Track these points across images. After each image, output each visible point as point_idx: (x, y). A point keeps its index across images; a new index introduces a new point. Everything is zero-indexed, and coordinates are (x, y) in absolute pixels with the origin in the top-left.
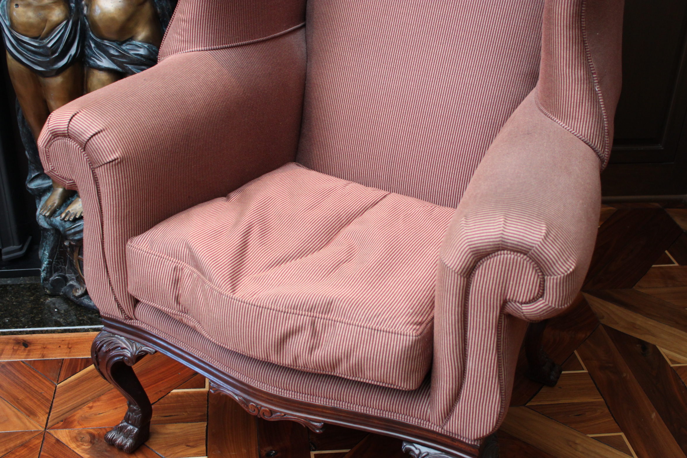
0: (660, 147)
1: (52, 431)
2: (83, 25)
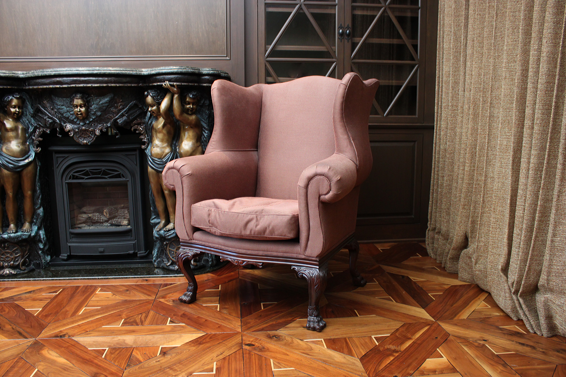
0: (413, 216)
1: (157, 299)
2: (177, 155)
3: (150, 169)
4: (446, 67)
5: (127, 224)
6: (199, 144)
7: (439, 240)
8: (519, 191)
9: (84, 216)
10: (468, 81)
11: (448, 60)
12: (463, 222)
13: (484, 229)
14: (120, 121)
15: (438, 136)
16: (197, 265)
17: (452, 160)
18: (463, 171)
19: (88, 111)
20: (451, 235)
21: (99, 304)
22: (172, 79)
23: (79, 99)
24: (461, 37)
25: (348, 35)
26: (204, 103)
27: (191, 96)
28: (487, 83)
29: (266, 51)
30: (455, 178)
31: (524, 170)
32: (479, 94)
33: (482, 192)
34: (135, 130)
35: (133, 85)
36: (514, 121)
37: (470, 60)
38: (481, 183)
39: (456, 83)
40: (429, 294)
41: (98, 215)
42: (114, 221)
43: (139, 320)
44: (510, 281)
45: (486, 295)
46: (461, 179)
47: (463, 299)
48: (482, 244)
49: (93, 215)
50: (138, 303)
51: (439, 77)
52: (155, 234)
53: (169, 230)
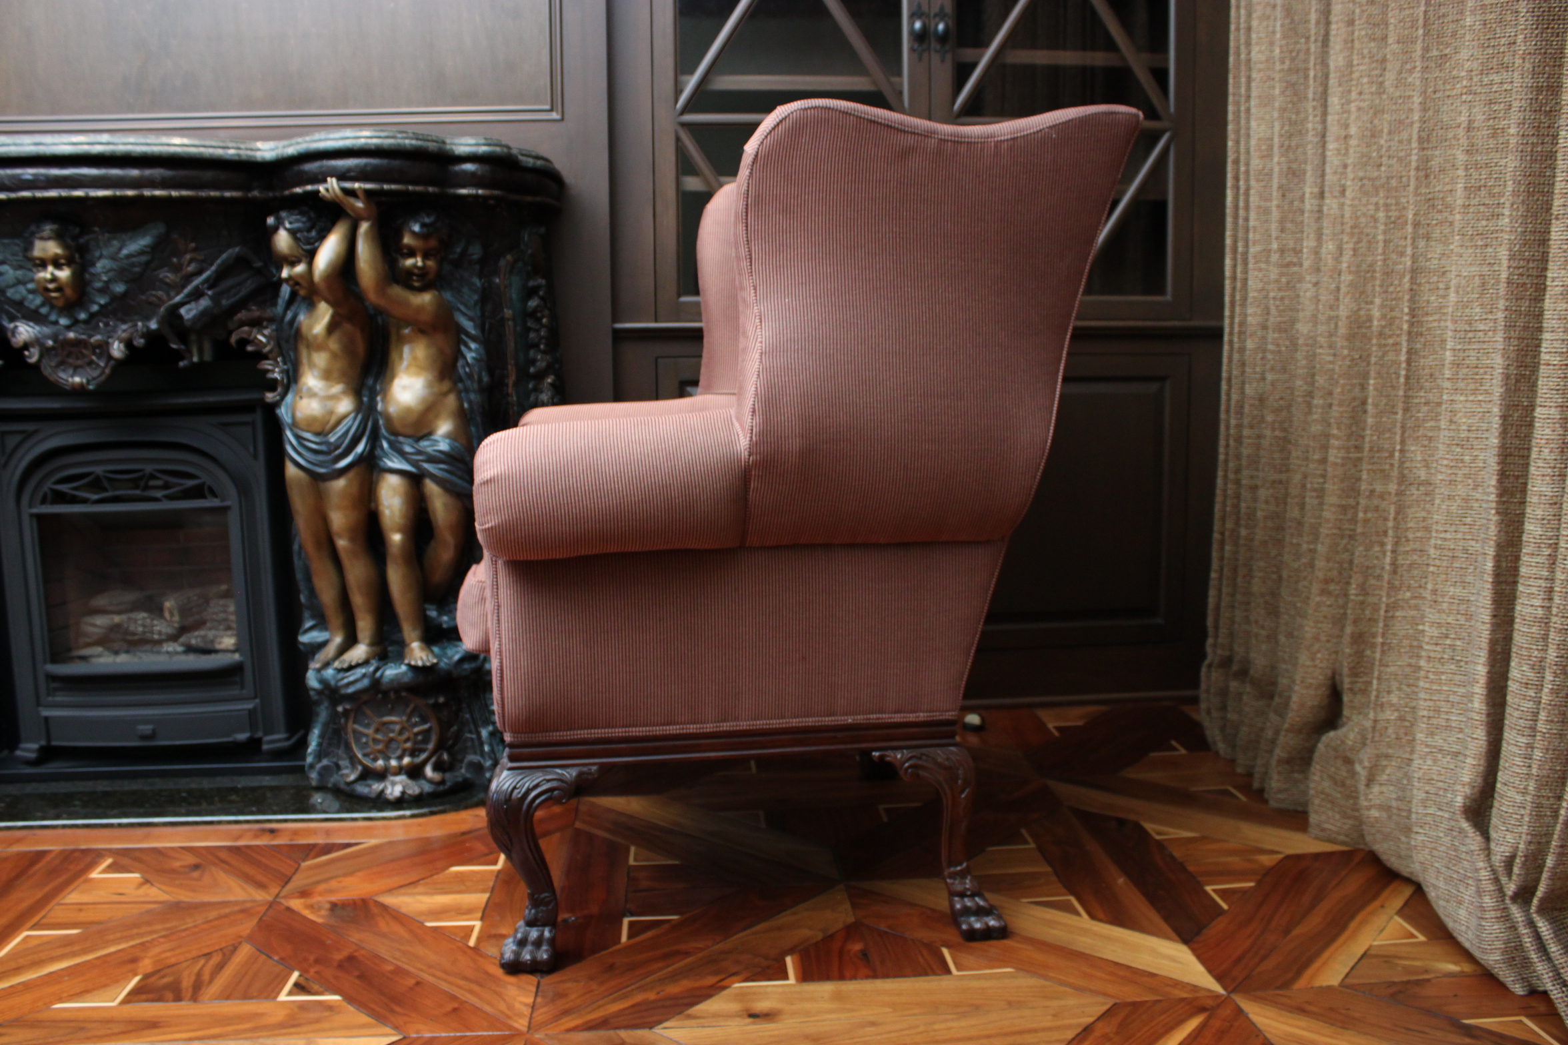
0: (1160, 621)
1: (283, 901)
2: (376, 424)
3: (291, 470)
4: (1259, 125)
5: (231, 648)
6: (446, 385)
7: (1245, 697)
8: (1529, 526)
9: (101, 621)
10: (1333, 160)
11: (1267, 101)
12: (1323, 638)
13: (1397, 664)
14: (188, 313)
15: (1236, 356)
16: (442, 782)
17: (1284, 430)
18: (1322, 467)
19: (81, 281)
20: (1283, 681)
21: (82, 917)
22: (349, 170)
23: (49, 238)
24: (1307, 21)
25: (943, 38)
26: (464, 253)
27: (416, 228)
28: (1400, 160)
29: (678, 92)
30: (1294, 491)
31: (1547, 451)
32: (1374, 200)
33: (1390, 533)
34: (244, 342)
35: (227, 194)
36: (1504, 275)
37: (1340, 89)
38: (1384, 504)
39: (1294, 174)
40: (1209, 889)
41: (144, 618)
42: (194, 639)
43: (193, 978)
44: (1500, 851)
45: (1408, 891)
46: (1314, 494)
47: (1324, 907)
48: (1390, 715)
49: (129, 619)
50: (213, 914)
51: (1237, 162)
52: (312, 680)
53: (351, 668)
